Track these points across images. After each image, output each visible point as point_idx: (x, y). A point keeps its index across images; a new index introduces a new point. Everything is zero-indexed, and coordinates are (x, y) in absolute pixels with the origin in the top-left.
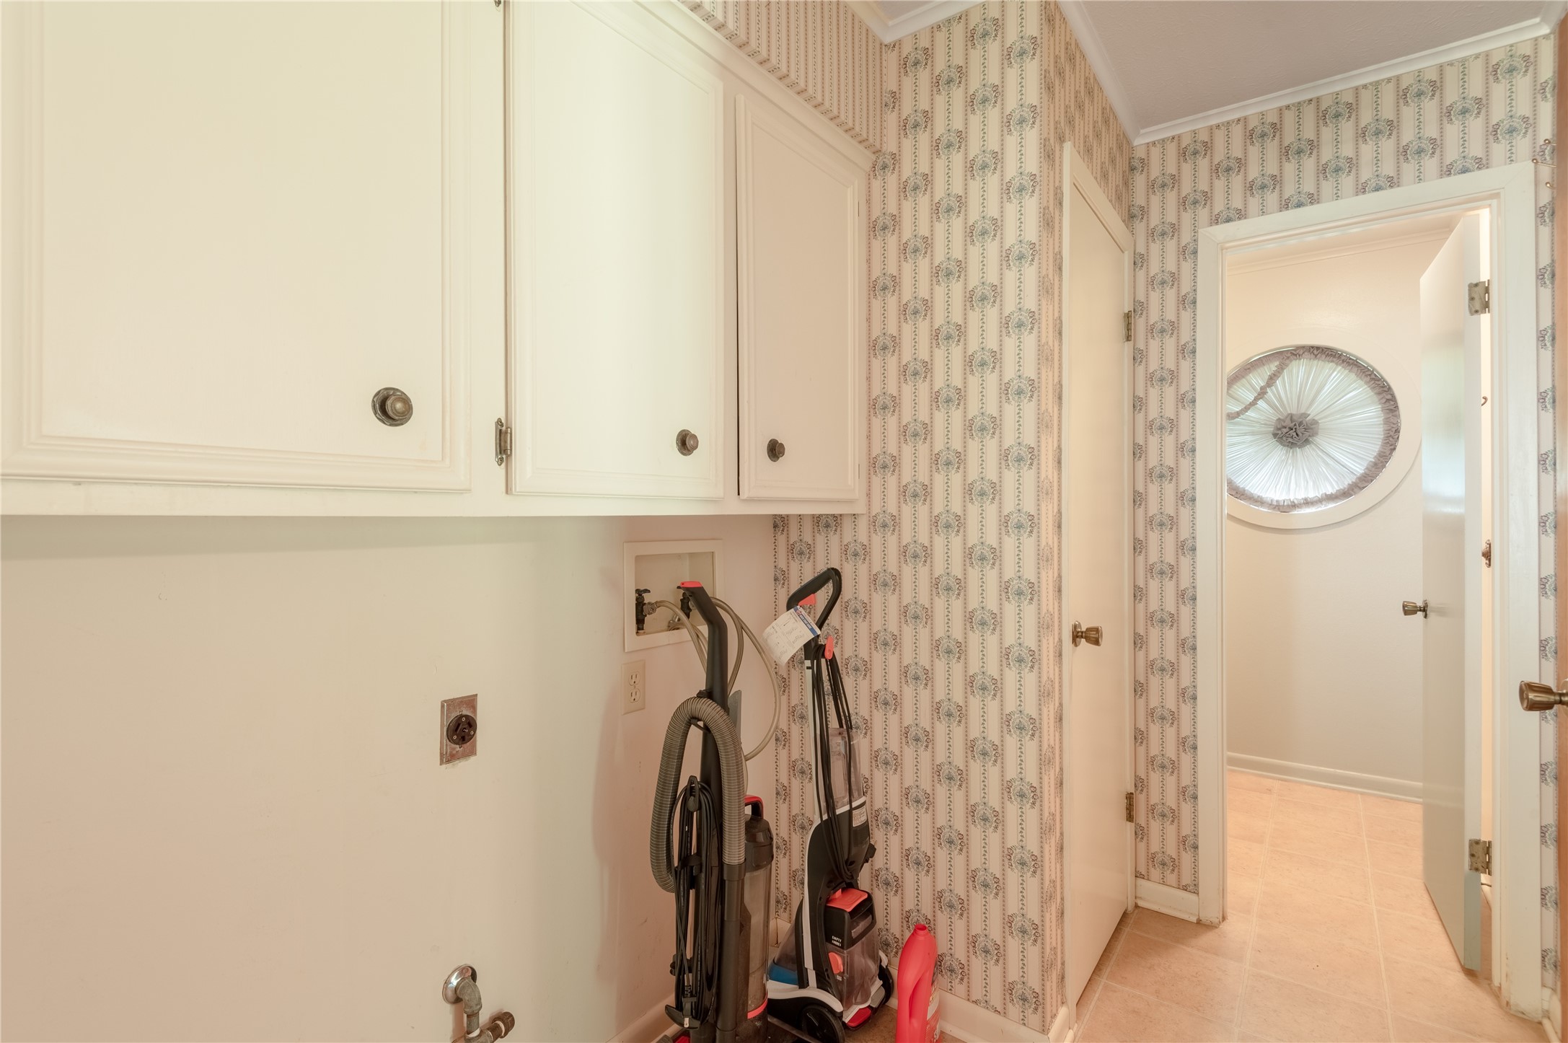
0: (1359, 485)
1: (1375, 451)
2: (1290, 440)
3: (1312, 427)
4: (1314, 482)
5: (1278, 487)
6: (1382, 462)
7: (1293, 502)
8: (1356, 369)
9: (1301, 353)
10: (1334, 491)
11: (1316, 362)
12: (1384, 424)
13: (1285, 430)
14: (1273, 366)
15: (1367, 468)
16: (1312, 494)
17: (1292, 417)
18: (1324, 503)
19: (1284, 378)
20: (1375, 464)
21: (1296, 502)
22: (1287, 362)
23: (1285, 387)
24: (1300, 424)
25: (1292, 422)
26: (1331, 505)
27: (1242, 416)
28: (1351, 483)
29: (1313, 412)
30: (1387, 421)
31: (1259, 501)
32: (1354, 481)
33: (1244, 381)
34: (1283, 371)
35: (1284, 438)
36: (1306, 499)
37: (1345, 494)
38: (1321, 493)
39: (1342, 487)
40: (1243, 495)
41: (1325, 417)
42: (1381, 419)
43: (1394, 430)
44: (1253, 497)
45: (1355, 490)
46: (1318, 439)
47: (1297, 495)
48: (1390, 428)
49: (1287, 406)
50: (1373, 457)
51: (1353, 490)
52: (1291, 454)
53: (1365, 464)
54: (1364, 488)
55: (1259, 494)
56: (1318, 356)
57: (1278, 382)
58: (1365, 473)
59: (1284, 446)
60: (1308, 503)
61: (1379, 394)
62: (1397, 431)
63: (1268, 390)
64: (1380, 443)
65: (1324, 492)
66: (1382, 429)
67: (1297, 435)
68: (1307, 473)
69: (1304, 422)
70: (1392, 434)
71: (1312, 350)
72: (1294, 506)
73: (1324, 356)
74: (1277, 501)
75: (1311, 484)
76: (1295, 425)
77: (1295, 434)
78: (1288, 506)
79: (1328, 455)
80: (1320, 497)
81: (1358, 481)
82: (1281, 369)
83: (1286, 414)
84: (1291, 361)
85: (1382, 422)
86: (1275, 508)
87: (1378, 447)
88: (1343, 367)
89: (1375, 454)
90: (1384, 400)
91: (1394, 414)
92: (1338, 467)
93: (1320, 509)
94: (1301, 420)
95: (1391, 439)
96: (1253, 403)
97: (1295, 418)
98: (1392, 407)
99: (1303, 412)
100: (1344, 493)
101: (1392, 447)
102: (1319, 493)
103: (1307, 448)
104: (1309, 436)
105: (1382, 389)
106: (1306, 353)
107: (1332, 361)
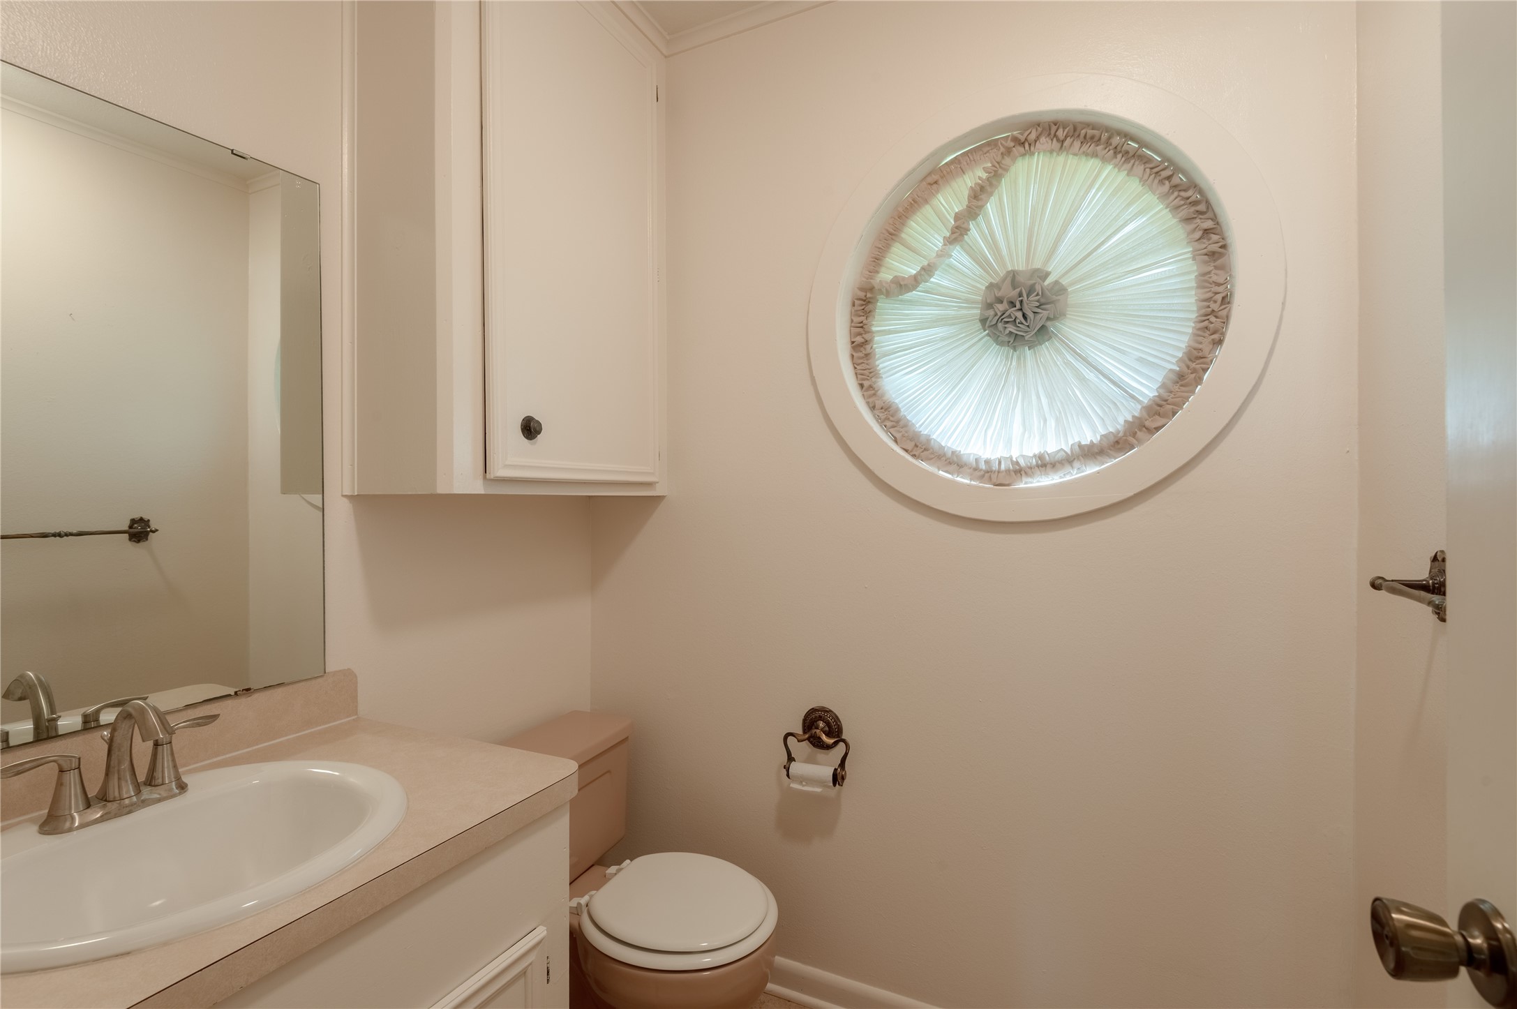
0: (1147, 424)
1: (1178, 348)
2: (1011, 328)
3: (1055, 298)
4: (1058, 420)
5: (990, 433)
6: (1194, 371)
7: (1017, 463)
8: (1142, 167)
9: (1033, 136)
10: (1096, 439)
11: (1061, 158)
12: (1199, 287)
13: (1000, 308)
14: (977, 174)
15: (1163, 386)
16: (1053, 445)
17: (1014, 276)
18: (1076, 464)
19: (1001, 200)
20: (1181, 376)
21: (1022, 463)
22: (1007, 161)
23: (1004, 217)
24: (1031, 291)
25: (1014, 288)
26: (1091, 469)
27: (922, 286)
28: (1130, 419)
29: (1056, 270)
30: (1204, 281)
31: (953, 462)
32: (1137, 414)
33: (927, 210)
34: (999, 182)
35: (1000, 325)
36: (1040, 457)
37: (1118, 444)
38: (1071, 442)
39: (1111, 430)
40: (926, 450)
41: (1081, 280)
42: (1193, 276)
43: (1219, 297)
44: (944, 455)
45: (1139, 434)
46: (1067, 328)
47: (1024, 448)
48: (1210, 295)
49: (1007, 258)
50: (1174, 360)
51: (1134, 435)
52: (1014, 363)
53: (1159, 377)
54: (1158, 429)
55: (954, 447)
56: (1067, 143)
57: (990, 207)
58: (1159, 396)
59: (1001, 344)
60: (1045, 464)
61: (1188, 220)
62: (1226, 300)
63: (972, 225)
64: (1190, 331)
65: (1077, 440)
66: (1193, 300)
67: (1025, 316)
68: (1044, 401)
69: (1038, 288)
70: (1215, 307)
71: (1054, 128)
72: (1019, 471)
73: (1077, 144)
74: (987, 462)
75: (1052, 423)
76: (1020, 295)
77: (1019, 315)
78: (1008, 471)
79: (1085, 360)
80: (1069, 451)
81: (1145, 414)
82: (996, 175)
83: (1002, 273)
84: (1014, 160)
85: (1194, 284)
86: (983, 476)
87: (1186, 339)
88: (1116, 166)
89: (1180, 355)
90: (1198, 234)
91: (1219, 262)
92: (1106, 386)
93: (1068, 478)
94: (1032, 282)
95: (1213, 319)
96: (942, 254)
97: (1020, 279)
98: (1215, 247)
99: (1039, 266)
100: (1117, 442)
101: (1216, 336)
102: (1067, 441)
103: (1046, 351)
104: (1048, 319)
105: (1193, 209)
106: (1043, 139)
107: (1095, 155)
